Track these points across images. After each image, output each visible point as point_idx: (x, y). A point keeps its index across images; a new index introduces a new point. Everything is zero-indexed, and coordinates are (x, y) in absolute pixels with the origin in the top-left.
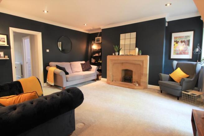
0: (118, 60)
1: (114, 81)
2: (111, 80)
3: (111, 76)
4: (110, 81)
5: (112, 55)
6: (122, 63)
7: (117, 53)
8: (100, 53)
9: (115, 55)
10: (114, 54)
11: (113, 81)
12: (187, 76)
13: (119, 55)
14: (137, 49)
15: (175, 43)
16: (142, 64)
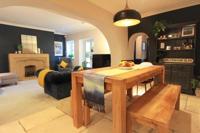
6: (25, 61)
7: (20, 52)
9: (18, 53)
10: (16, 52)
12: (67, 64)
13: (22, 53)
14: (39, 49)
15: (55, 47)
16: (45, 60)
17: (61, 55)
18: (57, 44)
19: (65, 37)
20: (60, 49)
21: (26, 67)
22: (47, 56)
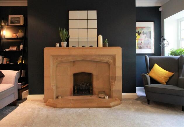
0: (70, 56)
1: (60, 97)
2: (55, 97)
3: (54, 88)
4: (53, 99)
5: (55, 46)
6: (74, 62)
7: (64, 44)
8: (22, 46)
9: (60, 46)
10: (58, 45)
11: (57, 97)
12: (171, 74)
13: (68, 46)
14: (101, 37)
15: (137, 34)
16: (112, 61)
17: (151, 51)
18: (142, 28)
19: (160, 9)
20: (147, 39)
21: (75, 75)
22: (117, 51)
